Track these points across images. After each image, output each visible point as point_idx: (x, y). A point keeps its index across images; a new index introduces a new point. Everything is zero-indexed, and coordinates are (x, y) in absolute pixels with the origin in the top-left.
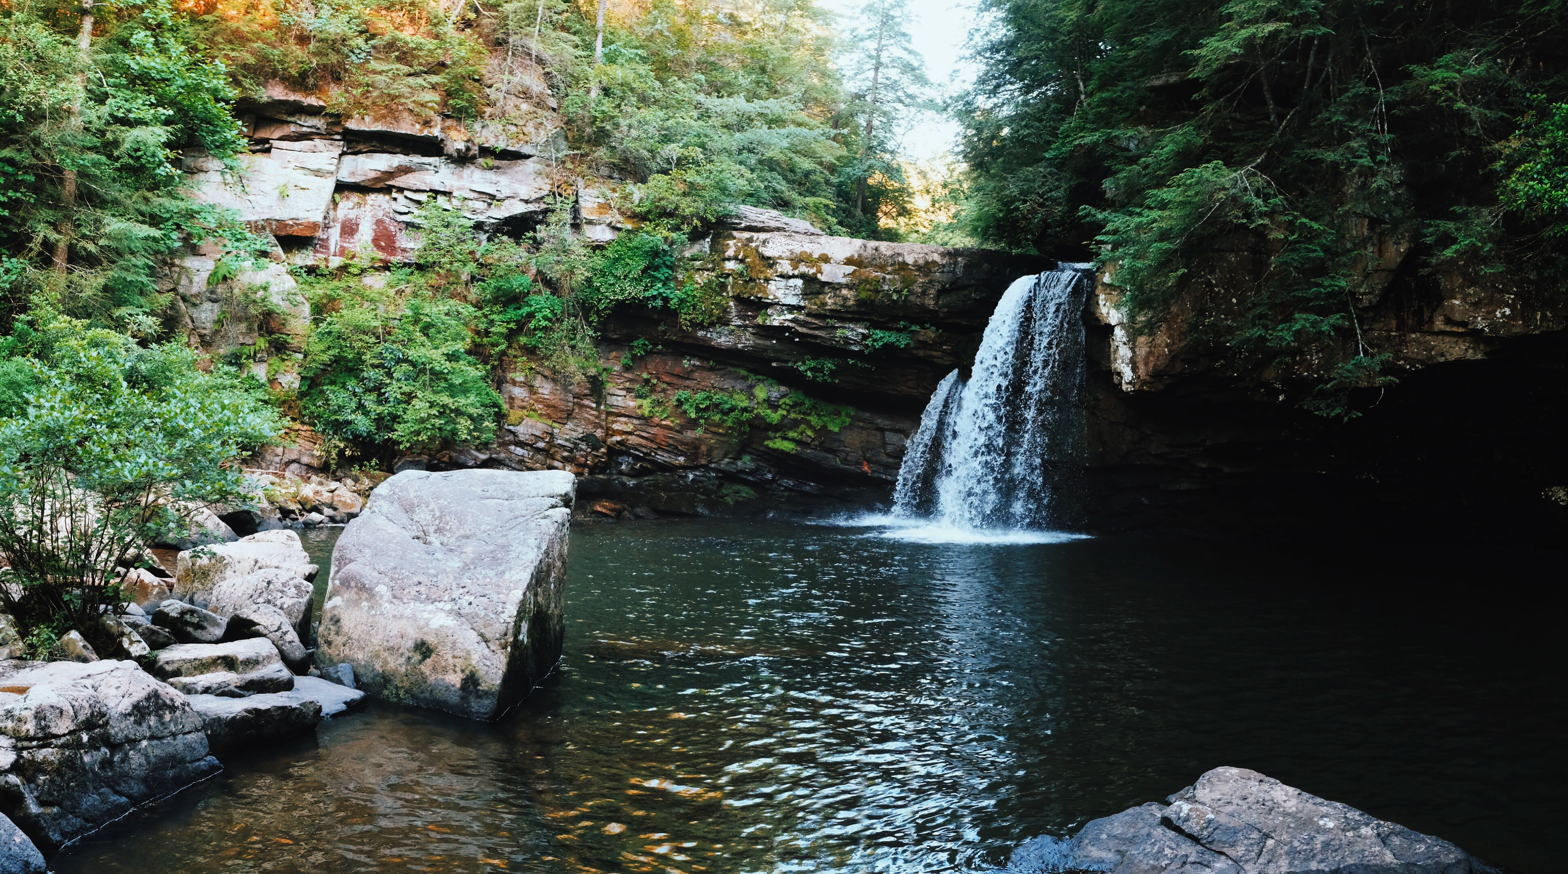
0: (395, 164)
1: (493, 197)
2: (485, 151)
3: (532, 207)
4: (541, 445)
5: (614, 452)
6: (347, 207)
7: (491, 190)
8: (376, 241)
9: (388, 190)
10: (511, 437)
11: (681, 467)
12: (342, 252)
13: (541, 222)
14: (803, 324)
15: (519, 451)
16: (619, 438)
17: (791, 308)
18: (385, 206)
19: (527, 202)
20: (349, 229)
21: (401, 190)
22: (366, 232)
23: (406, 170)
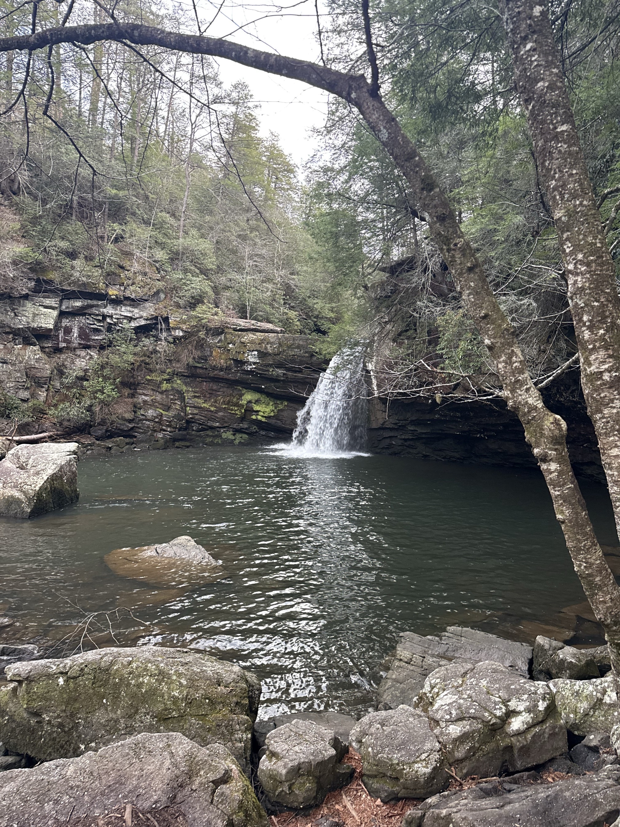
0: (86, 304)
1: (131, 318)
2: (127, 298)
3: (148, 322)
4: (157, 420)
5: (188, 422)
6: (65, 322)
7: (129, 315)
8: (80, 336)
9: (84, 314)
10: (144, 417)
11: (218, 427)
12: (65, 341)
13: (153, 328)
14: (260, 369)
15: (148, 423)
16: (191, 416)
17: (254, 363)
18: (83, 321)
19: (147, 320)
20: (68, 331)
21: (90, 315)
22: (75, 332)
23: (92, 306)
